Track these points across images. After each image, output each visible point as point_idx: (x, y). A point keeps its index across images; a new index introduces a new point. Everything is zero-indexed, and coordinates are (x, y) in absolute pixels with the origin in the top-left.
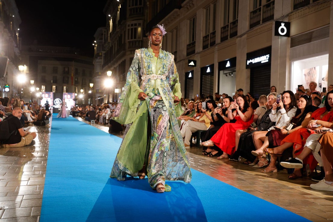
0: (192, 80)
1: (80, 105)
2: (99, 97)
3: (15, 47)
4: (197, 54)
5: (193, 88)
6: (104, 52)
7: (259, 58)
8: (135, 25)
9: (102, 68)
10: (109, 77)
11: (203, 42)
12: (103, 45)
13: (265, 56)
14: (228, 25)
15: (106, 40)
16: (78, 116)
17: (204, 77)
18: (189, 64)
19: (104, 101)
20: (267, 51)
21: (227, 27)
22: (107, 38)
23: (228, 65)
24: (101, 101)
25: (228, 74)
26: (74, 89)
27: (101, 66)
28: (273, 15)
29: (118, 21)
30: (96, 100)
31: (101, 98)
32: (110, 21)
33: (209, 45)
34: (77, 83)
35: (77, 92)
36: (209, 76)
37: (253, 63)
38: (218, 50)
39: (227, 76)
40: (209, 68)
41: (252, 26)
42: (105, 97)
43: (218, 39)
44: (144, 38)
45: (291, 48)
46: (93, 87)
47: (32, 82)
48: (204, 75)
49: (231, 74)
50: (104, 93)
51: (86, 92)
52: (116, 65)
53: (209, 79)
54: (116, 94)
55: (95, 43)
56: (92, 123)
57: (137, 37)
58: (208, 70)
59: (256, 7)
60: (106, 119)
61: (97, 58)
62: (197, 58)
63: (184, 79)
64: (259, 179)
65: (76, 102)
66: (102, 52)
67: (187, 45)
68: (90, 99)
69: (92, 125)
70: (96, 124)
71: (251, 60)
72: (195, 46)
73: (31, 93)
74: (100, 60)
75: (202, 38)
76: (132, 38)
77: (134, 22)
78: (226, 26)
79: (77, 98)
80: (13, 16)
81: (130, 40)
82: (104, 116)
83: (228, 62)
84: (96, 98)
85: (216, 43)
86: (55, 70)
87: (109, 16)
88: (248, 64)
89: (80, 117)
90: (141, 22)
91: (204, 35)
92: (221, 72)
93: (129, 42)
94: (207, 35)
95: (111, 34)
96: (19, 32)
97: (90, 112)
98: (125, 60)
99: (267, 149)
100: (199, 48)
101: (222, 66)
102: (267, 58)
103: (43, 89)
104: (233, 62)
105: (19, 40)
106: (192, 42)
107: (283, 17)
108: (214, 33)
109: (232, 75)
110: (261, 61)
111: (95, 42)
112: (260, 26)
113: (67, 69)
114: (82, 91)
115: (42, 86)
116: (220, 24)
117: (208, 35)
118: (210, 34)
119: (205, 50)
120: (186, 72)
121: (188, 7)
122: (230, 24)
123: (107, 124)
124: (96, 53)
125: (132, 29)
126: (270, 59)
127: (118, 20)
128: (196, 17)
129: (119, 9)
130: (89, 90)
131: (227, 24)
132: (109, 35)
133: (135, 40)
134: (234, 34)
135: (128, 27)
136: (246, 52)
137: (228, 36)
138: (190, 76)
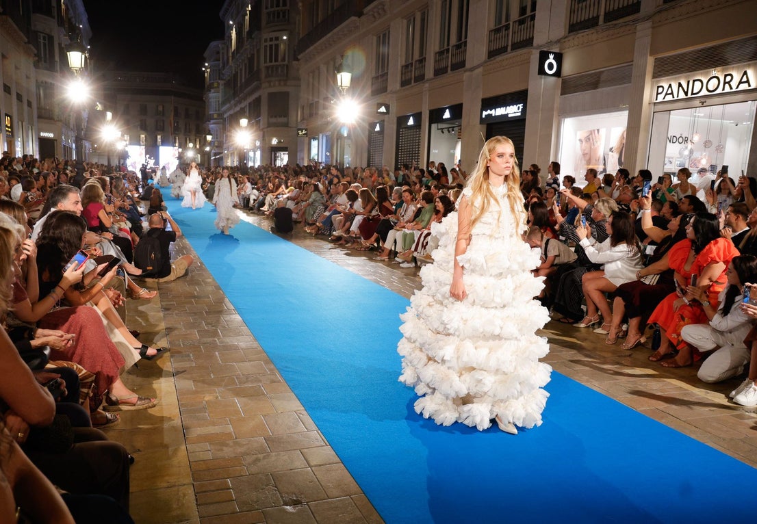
0: (381, 136)
4: (390, 93)
5: (382, 148)
6: (221, 82)
7: (505, 108)
8: (277, 39)
9: (220, 108)
11: (402, 74)
12: (220, 71)
13: (515, 106)
14: (448, 50)
15: (225, 64)
17: (402, 132)
18: (379, 111)
20: (520, 97)
22: (228, 60)
23: (447, 115)
25: (445, 131)
26: (173, 140)
27: (217, 104)
28: (532, 39)
29: (248, 32)
31: (220, 156)
32: (232, 32)
33: (413, 81)
34: (176, 130)
36: (412, 131)
37: (493, 115)
38: (429, 90)
39: (443, 132)
40: (411, 118)
41: (492, 54)
42: (226, 154)
43: (429, 72)
44: (295, 63)
45: (563, 96)
48: (403, 129)
49: (450, 129)
50: (224, 148)
53: (412, 136)
55: (205, 67)
57: (280, 59)
58: (411, 122)
59: (500, 23)
61: (210, 91)
62: (390, 100)
63: (367, 133)
66: (219, 81)
67: (373, 78)
71: (489, 110)
72: (386, 80)
74: (216, 94)
75: (399, 68)
76: (271, 61)
77: (275, 35)
78: (444, 51)
81: (268, 64)
83: (448, 111)
85: (426, 78)
87: (231, 23)
88: (484, 116)
91: (404, 63)
92: (434, 126)
93: (266, 67)
94: (409, 63)
95: (233, 53)
98: (260, 97)
100: (394, 84)
101: (436, 116)
102: (519, 109)
104: (457, 111)
106: (380, 74)
107: (550, 43)
108: (422, 61)
109: (453, 132)
110: (508, 114)
111: (207, 64)
112: (508, 55)
113: (160, 108)
115: (125, 135)
116: (433, 46)
117: (411, 63)
118: (414, 62)
119: (404, 88)
120: (370, 122)
121: (376, 14)
122: (452, 47)
124: (208, 84)
125: (271, 46)
126: (524, 111)
127: (246, 30)
128: (389, 32)
129: (248, 12)
131: (446, 47)
132: (230, 55)
133: (277, 63)
134: (460, 65)
135: (265, 42)
136: (481, 97)
137: (447, 67)
138: (378, 128)
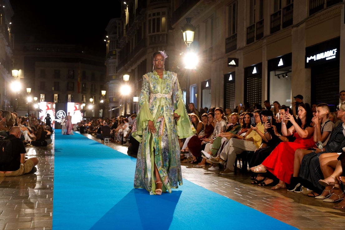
0: (234, 84)
1: (89, 118)
2: (113, 108)
3: (6, 46)
4: (239, 50)
5: (234, 94)
6: (118, 50)
7: (323, 53)
8: (158, 14)
9: (117, 70)
10: (126, 81)
11: (247, 34)
12: (117, 41)
13: (331, 51)
14: (280, 12)
16: (86, 132)
17: (249, 79)
18: (230, 64)
19: (120, 113)
20: (334, 43)
21: (278, 14)
22: (123, 32)
23: (281, 63)
24: (116, 112)
25: (281, 76)
26: (81, 98)
27: (115, 68)
29: (136, 10)
30: (109, 112)
31: (116, 108)
32: (125, 10)
33: (255, 39)
34: (84, 91)
35: (85, 102)
36: (256, 79)
37: (315, 60)
38: (267, 45)
39: (279, 78)
40: (255, 68)
41: (312, 11)
42: (122, 107)
43: (267, 30)
44: (170, 31)
46: (105, 95)
47: (29, 90)
48: (249, 77)
49: (285, 75)
50: (120, 102)
51: (96, 101)
52: (134, 67)
53: (256, 83)
54: (134, 104)
55: (106, 39)
56: (106, 141)
57: (161, 30)
58: (255, 71)
60: (123, 137)
61: (110, 58)
62: (240, 55)
63: (223, 82)
64: (332, 219)
65: (84, 115)
66: (116, 49)
67: (226, 39)
68: (102, 110)
69: (105, 144)
70: (111, 143)
71: (311, 57)
72: (236, 40)
73: (27, 103)
74: (114, 60)
75: (245, 29)
76: (154, 32)
77: (156, 11)
78: (277, 12)
79: (85, 109)
80: (4, 7)
81: (152, 34)
82: (121, 132)
83: (281, 60)
84: (109, 110)
85: (264, 35)
86: (57, 75)
87: (125, 3)
88: (308, 62)
89: (90, 133)
90: (165, 10)
91: (248, 25)
92: (272, 73)
93: (150, 36)
94: (252, 24)
95: (127, 26)
96: (11, 27)
97: (102, 128)
98: (146, 60)
99: (340, 177)
100: (242, 42)
101: (273, 65)
102: (334, 53)
103: (42, 99)
104: (288, 59)
105: (12, 37)
106: (232, 35)
108: (261, 22)
109: (287, 77)
110: (326, 58)
111: (107, 37)
112: (324, 11)
113: (72, 73)
114: (91, 100)
115: (41, 95)
116: (269, 10)
117: (254, 25)
118: (255, 24)
119: (250, 44)
120: (225, 73)
122: (283, 9)
123: (125, 142)
124: (108, 52)
125: (154, 20)
126: (338, 55)
127: (136, 8)
128: (237, 2)
130: (100, 99)
131: (279, 9)
132: (125, 28)
133: (158, 33)
134: (289, 23)
135: (149, 17)
136: (305, 46)
137: (280, 25)
138: (231, 78)
